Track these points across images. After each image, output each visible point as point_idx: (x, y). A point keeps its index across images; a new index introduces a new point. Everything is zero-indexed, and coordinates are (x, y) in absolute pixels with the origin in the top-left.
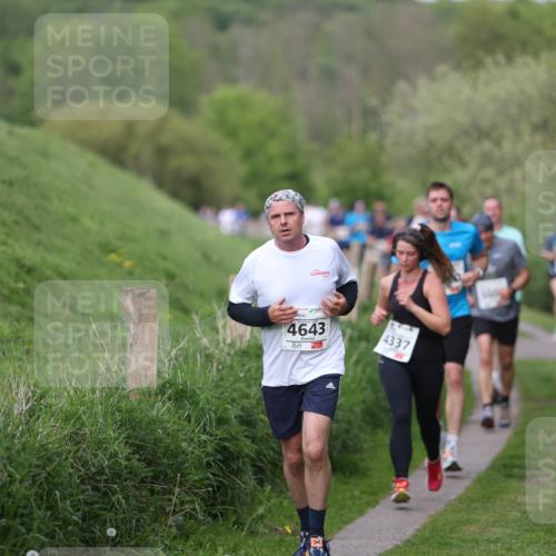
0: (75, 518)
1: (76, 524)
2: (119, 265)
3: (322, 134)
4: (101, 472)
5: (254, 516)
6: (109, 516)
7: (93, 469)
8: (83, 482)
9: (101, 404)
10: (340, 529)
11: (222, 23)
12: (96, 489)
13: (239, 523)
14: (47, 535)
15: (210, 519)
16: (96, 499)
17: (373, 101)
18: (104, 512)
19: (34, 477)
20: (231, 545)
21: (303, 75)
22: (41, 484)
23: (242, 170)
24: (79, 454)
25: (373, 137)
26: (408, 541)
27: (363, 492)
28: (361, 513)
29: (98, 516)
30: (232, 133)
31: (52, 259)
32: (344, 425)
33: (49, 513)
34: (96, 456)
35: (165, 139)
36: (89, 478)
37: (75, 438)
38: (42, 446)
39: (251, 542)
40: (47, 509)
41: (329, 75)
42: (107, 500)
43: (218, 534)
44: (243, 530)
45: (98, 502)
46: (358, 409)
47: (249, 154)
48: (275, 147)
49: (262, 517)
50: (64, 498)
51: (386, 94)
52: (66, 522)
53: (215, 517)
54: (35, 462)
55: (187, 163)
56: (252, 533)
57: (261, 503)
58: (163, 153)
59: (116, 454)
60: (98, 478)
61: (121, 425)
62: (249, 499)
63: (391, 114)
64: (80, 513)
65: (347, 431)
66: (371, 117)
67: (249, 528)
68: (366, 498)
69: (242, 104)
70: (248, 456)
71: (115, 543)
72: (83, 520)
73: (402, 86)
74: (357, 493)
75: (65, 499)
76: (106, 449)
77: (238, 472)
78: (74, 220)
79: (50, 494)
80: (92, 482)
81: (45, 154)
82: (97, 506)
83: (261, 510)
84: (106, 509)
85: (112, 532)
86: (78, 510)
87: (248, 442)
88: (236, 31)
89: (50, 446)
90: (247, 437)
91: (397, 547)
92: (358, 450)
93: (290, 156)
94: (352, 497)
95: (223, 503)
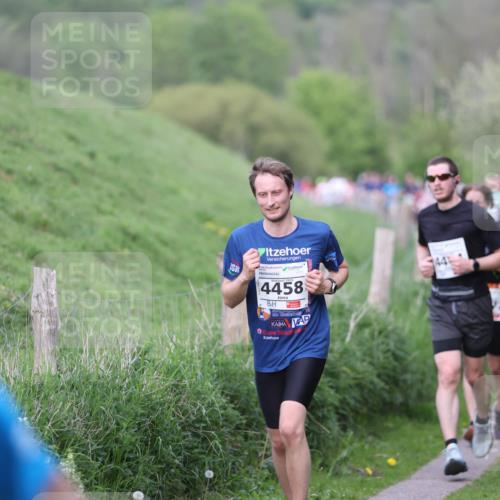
0: (177, 461)
1: (178, 467)
2: (215, 233)
3: (398, 112)
4: (200, 420)
5: (338, 459)
6: (207, 459)
7: (194, 418)
8: (183, 429)
9: (199, 358)
10: (415, 470)
11: (307, 13)
12: (195, 435)
13: (324, 466)
14: (151, 477)
16: (195, 444)
17: (443, 82)
18: (202, 456)
19: (139, 424)
20: (318, 484)
21: (379, 59)
22: (146, 430)
23: (326, 145)
24: (180, 404)
25: (443, 114)
27: (436, 437)
28: (435, 455)
29: (197, 460)
30: (315, 111)
31: (155, 227)
32: (418, 376)
33: (153, 458)
34: (195, 405)
35: (257, 118)
36: (189, 425)
37: (177, 388)
38: (146, 396)
39: (335, 482)
40: (152, 453)
41: (404, 58)
42: (206, 445)
44: (328, 471)
45: (197, 448)
47: (331, 131)
48: (355, 125)
49: (345, 460)
50: (166, 444)
51: (454, 75)
52: (169, 465)
54: (140, 411)
56: (337, 474)
57: (344, 447)
58: (254, 130)
59: (213, 404)
60: (197, 425)
61: (218, 377)
62: (332, 443)
63: (459, 94)
64: (181, 457)
65: (422, 381)
66: (441, 97)
67: (334, 470)
68: (438, 443)
69: (324, 85)
70: (332, 404)
71: (212, 484)
72: (184, 463)
73: (469, 68)
74: (431, 437)
75: (168, 444)
76: (204, 399)
77: (323, 419)
78: (174, 192)
79: (154, 439)
80: (192, 429)
81: (148, 132)
82: (196, 450)
83: (344, 453)
84: (204, 454)
85: (209, 474)
86: (180, 454)
87: (332, 392)
88: (320, 20)
89: (154, 396)
90: (332, 387)
93: (369, 133)
94: (426, 442)
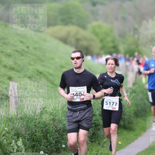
0: (53, 142)
1: (54, 144)
3: (122, 35)
5: (103, 142)
6: (63, 141)
7: (58, 129)
8: (56, 132)
9: (61, 110)
10: (127, 145)
11: (94, 4)
12: (59, 134)
13: (99, 144)
14: (46, 147)
15: (91, 143)
16: (59, 137)
17: (136, 26)
18: (61, 140)
19: (42, 130)
20: (97, 150)
21: (116, 19)
22: (44, 132)
23: (100, 45)
24: (55, 124)
25: (136, 36)
26: (146, 149)
27: (134, 135)
28: (133, 141)
30: (97, 35)
31: (47, 70)
33: (46, 141)
34: (59, 125)
35: (79, 36)
36: (57, 131)
37: (54, 120)
38: (44, 122)
39: (102, 149)
40: (46, 139)
41: (124, 19)
42: (62, 137)
43: (93, 147)
44: (100, 146)
45: (60, 138)
46: (132, 112)
47: (102, 41)
48: (109, 39)
49: (105, 142)
50: (50, 136)
51: (140, 24)
52: (51, 143)
53: (92, 142)
54: (42, 126)
55: (84, 43)
56: (103, 147)
57: (105, 138)
58: (78, 40)
59: (65, 124)
60: (60, 131)
62: (102, 137)
63: (141, 30)
64: (55, 141)
65: (129, 118)
66: (136, 30)
67: (102, 145)
68: (134, 137)
69: (99, 27)
71: (64, 149)
72: (56, 143)
73: (144, 22)
74: (132, 136)
75: (51, 137)
76: (62, 123)
77: (99, 129)
78: (53, 59)
79: (46, 135)
80: (58, 132)
81: (45, 40)
82: (59, 139)
83: (105, 140)
84: (62, 140)
85: (64, 146)
88: (98, 7)
89: (46, 122)
91: (143, 151)
92: (132, 123)
93: (113, 42)
94: (131, 137)
95: (95, 138)
